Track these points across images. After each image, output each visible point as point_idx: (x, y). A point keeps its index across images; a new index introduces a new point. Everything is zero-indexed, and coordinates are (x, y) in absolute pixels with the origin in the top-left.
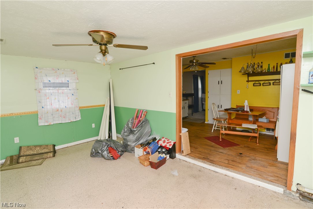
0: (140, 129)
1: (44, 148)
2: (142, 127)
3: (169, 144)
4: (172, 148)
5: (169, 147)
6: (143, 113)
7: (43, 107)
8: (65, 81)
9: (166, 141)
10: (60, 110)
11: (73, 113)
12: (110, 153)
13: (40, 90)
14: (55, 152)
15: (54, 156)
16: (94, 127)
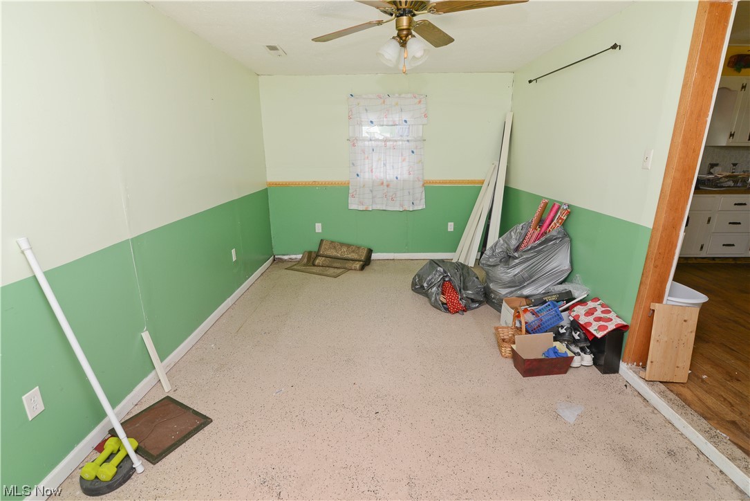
0: (532, 258)
1: (353, 252)
2: (539, 252)
3: (602, 323)
4: (603, 337)
5: (595, 333)
6: (559, 214)
7: (358, 175)
8: (399, 120)
9: (598, 314)
10: (385, 183)
11: (409, 193)
12: (443, 294)
13: (355, 141)
14: (367, 262)
15: (362, 268)
16: (452, 230)
